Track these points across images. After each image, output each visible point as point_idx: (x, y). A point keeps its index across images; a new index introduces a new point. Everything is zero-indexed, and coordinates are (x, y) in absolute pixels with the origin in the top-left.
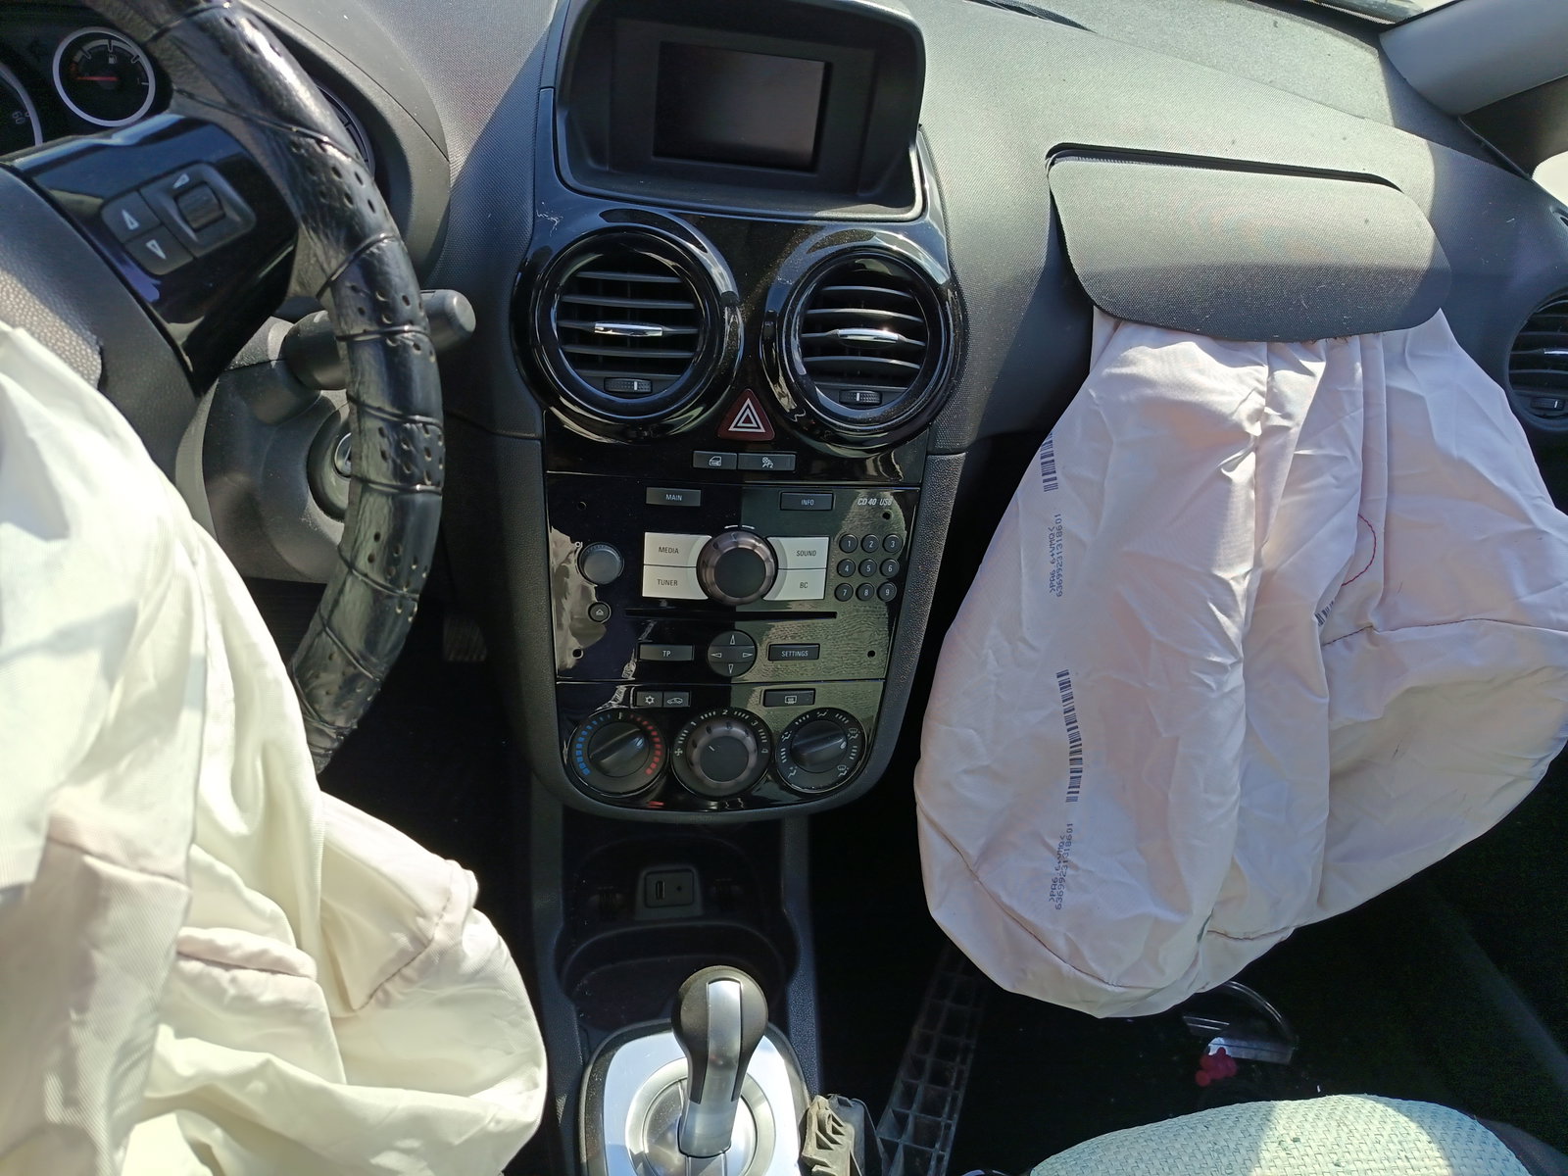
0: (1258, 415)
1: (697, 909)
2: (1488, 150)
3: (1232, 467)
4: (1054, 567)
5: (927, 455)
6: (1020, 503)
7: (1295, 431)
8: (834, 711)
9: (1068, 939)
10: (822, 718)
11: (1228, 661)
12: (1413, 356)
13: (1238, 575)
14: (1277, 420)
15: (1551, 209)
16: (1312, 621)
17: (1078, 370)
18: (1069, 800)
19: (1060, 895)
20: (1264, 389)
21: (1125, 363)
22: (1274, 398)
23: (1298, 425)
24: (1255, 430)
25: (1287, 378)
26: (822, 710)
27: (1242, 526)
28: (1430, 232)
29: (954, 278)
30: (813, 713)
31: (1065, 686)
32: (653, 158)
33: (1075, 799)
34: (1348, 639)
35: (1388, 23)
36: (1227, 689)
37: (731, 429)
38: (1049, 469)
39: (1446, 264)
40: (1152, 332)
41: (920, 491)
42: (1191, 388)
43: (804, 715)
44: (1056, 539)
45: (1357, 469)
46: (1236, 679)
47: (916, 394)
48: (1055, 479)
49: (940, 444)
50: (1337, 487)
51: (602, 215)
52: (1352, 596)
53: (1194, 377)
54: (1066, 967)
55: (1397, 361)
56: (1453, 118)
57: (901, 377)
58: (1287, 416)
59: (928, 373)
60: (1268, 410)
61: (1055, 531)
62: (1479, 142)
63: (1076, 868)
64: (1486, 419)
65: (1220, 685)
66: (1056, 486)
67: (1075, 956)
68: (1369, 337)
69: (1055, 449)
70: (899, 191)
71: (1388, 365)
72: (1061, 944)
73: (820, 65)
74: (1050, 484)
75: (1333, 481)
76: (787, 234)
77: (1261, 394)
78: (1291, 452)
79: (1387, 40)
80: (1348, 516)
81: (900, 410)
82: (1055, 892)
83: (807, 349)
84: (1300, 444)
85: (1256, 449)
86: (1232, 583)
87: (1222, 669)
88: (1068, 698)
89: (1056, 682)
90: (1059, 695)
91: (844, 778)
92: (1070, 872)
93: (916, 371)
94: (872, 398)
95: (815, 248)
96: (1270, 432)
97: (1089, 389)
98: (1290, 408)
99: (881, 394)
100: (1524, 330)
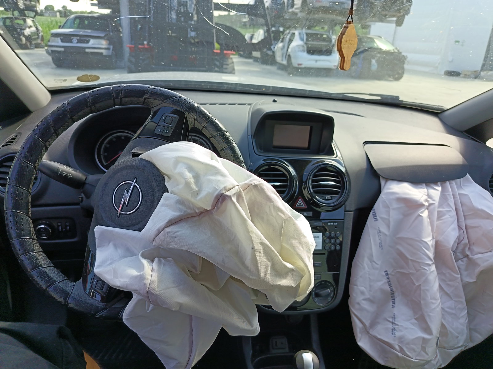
0: (426, 201)
1: (287, 350)
2: (472, 138)
3: (422, 212)
4: (379, 241)
5: (345, 211)
6: (369, 225)
7: (437, 204)
8: (326, 281)
9: (399, 346)
10: (323, 284)
11: (431, 263)
12: (463, 185)
13: (429, 240)
14: (431, 202)
15: (491, 150)
16: (451, 253)
17: (379, 192)
18: (392, 307)
19: (395, 333)
20: (427, 194)
21: (390, 189)
22: (429, 196)
23: (437, 202)
24: (426, 204)
25: (432, 191)
26: (323, 281)
27: (427, 228)
28: (461, 156)
29: (346, 171)
30: (320, 282)
31: (387, 274)
32: (272, 149)
33: (394, 307)
34: (462, 259)
35: (439, 112)
36: (432, 270)
37: (296, 206)
38: (375, 216)
39: (466, 163)
40: (395, 182)
41: (344, 221)
42: (408, 194)
43: (318, 282)
44: (379, 234)
45: (454, 213)
46: (433, 268)
47: (341, 197)
48: (377, 218)
49: (347, 209)
50: (450, 218)
51: (263, 160)
52: (461, 247)
53: (408, 191)
54: (400, 354)
55: (460, 187)
56: (462, 132)
57: (336, 193)
58: (434, 200)
59: (343, 192)
60: (429, 199)
61: (378, 232)
62: (469, 137)
63: (398, 325)
64: (486, 199)
65: (430, 269)
66: (377, 220)
67: (402, 350)
68: (451, 181)
69: (376, 211)
70: (330, 152)
71: (458, 188)
72: (397, 347)
73: (309, 127)
74: (376, 220)
75: (449, 217)
76: (307, 162)
77: (426, 195)
78: (437, 210)
79: (439, 115)
80: (455, 225)
81: (337, 200)
82: (393, 333)
83: (313, 187)
84: (439, 207)
85: (427, 209)
86: (428, 242)
87: (429, 265)
88: (388, 278)
89: (384, 274)
90: (386, 277)
91: (330, 302)
92: (396, 326)
93: (339, 192)
94: (330, 198)
95: (313, 165)
96: (430, 205)
97: (382, 196)
98: (434, 199)
99: (332, 197)
100: (491, 178)
